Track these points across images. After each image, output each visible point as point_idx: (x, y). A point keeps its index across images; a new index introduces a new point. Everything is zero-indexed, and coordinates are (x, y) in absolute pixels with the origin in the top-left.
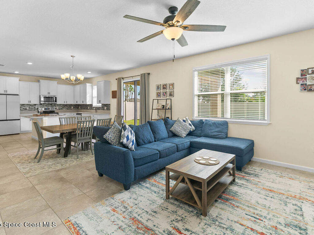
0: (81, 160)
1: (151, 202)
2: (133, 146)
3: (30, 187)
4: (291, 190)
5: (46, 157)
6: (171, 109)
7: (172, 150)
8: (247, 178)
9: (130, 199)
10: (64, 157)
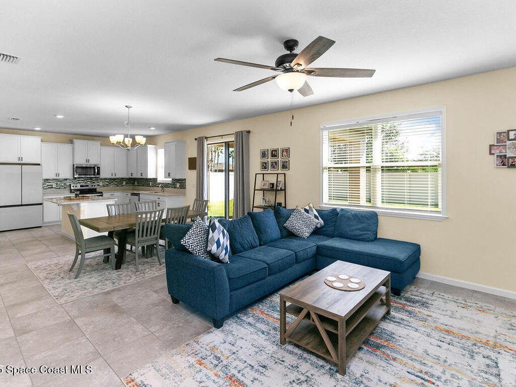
0: (142, 275)
1: (257, 350)
2: (227, 256)
3: (67, 321)
4: (481, 331)
5: (88, 269)
6: (285, 190)
7: (288, 261)
8: (410, 309)
9: (223, 343)
10: (116, 269)
